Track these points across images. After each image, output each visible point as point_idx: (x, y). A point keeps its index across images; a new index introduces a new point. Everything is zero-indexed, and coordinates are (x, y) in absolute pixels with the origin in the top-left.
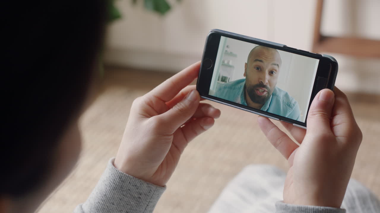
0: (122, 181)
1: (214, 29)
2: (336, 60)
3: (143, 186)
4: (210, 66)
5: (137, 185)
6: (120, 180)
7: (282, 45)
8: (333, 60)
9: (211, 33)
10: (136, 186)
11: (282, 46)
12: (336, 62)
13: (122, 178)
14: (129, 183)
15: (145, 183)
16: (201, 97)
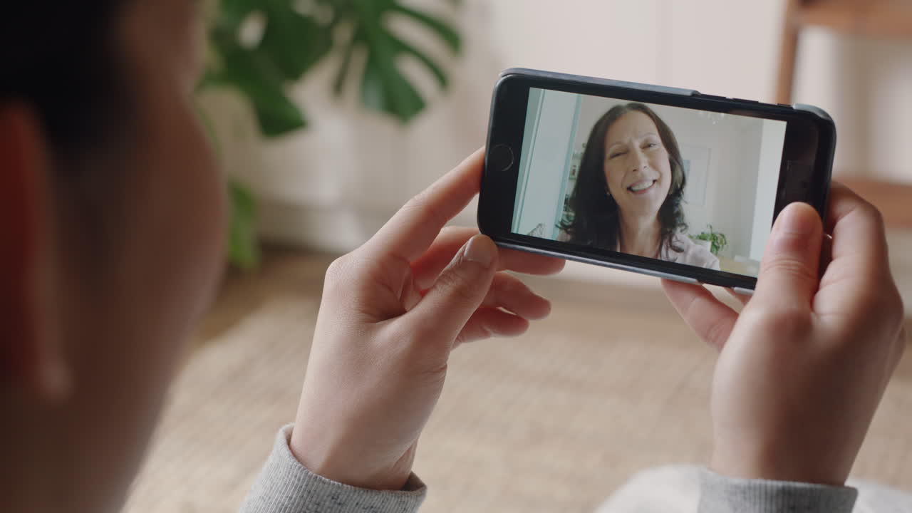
0: (340, 504)
1: (511, 69)
2: (828, 116)
3: (389, 504)
4: (510, 162)
5: (374, 506)
6: (335, 503)
7: (690, 90)
8: (821, 116)
9: (505, 77)
10: (372, 507)
11: (689, 94)
12: (828, 118)
13: (340, 497)
14: (357, 504)
15: (392, 496)
16: (498, 246)
